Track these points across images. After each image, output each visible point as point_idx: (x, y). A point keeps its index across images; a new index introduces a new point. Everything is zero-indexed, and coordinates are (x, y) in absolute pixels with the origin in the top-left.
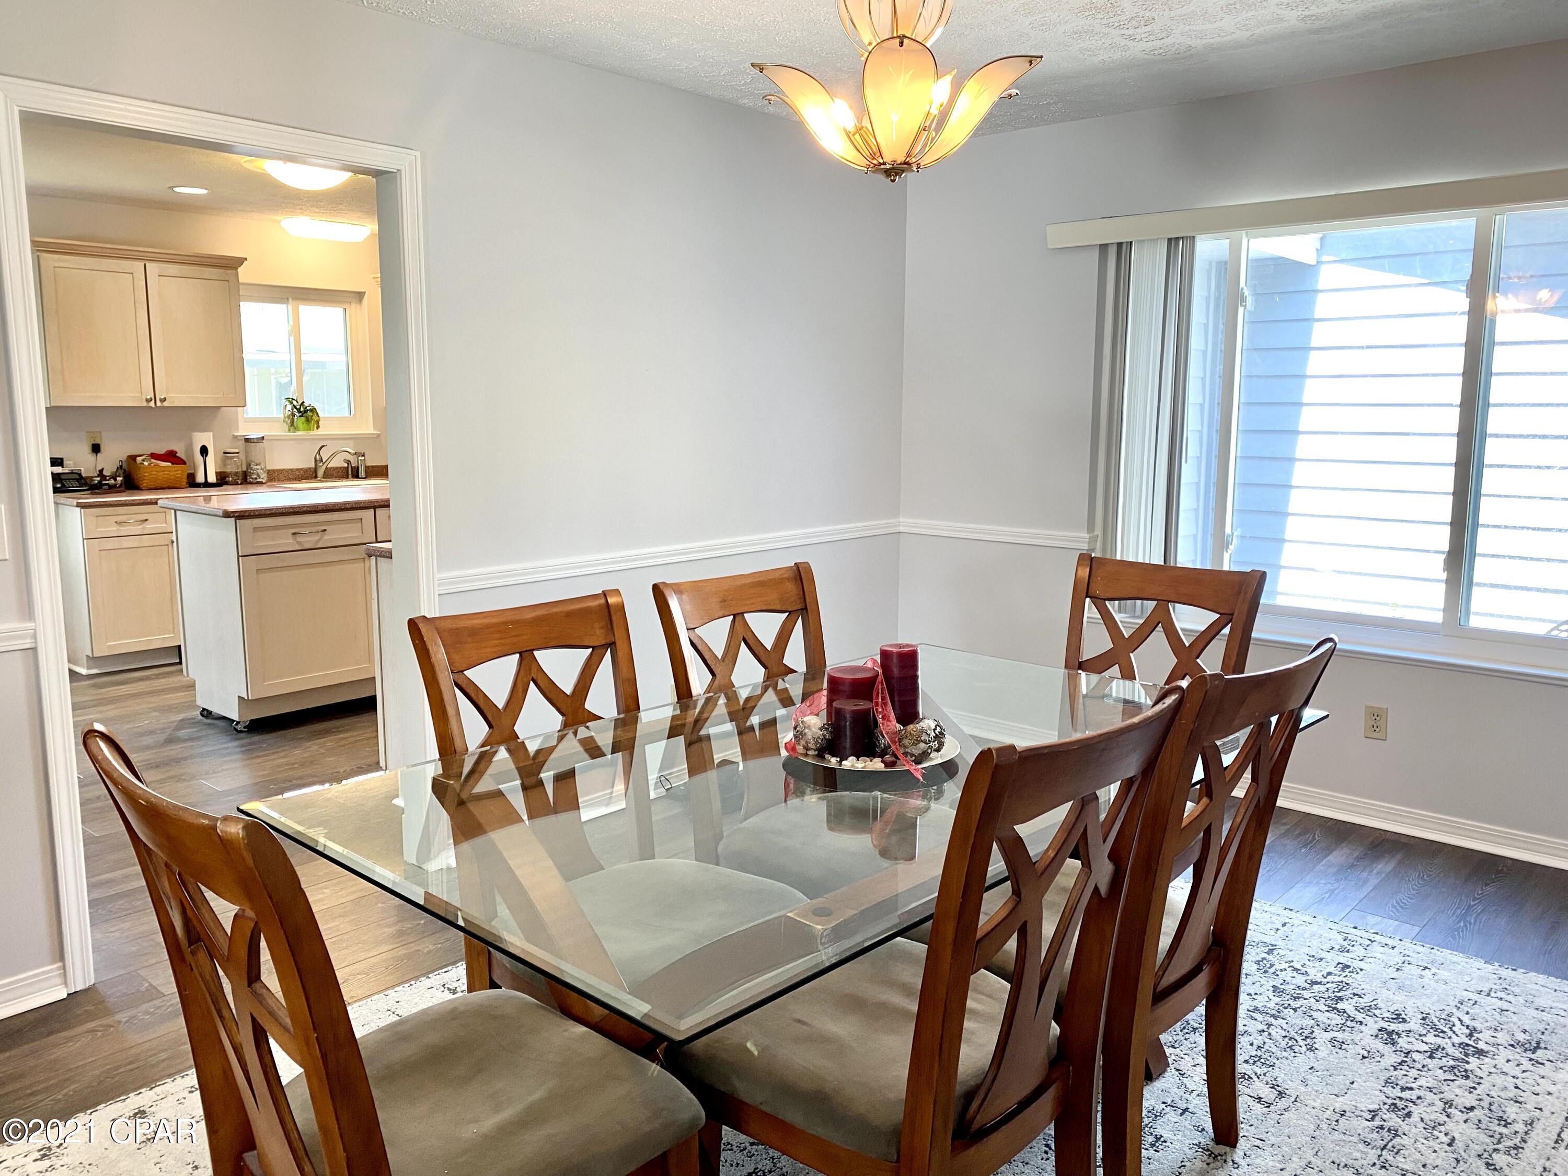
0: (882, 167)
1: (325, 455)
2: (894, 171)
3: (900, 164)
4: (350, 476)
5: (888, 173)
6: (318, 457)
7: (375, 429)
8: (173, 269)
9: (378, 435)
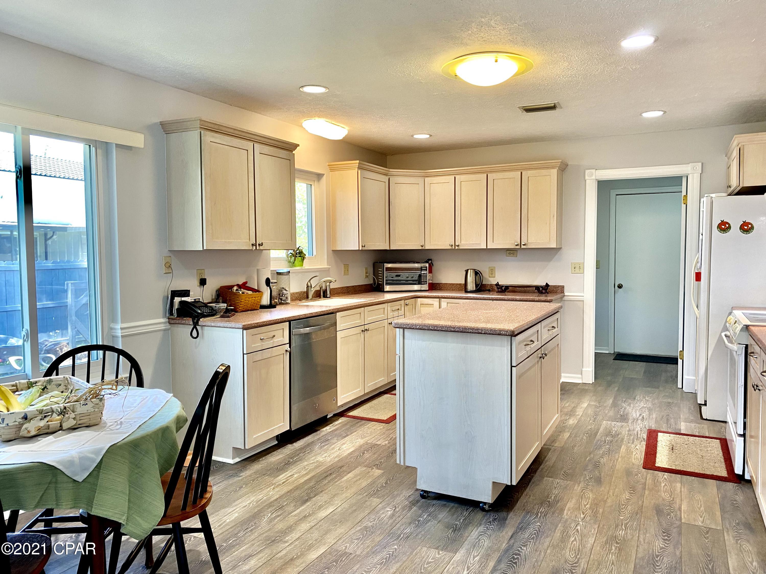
1: (314, 283)
4: (322, 296)
6: (309, 284)
7: (327, 265)
8: (267, 149)
9: (329, 268)
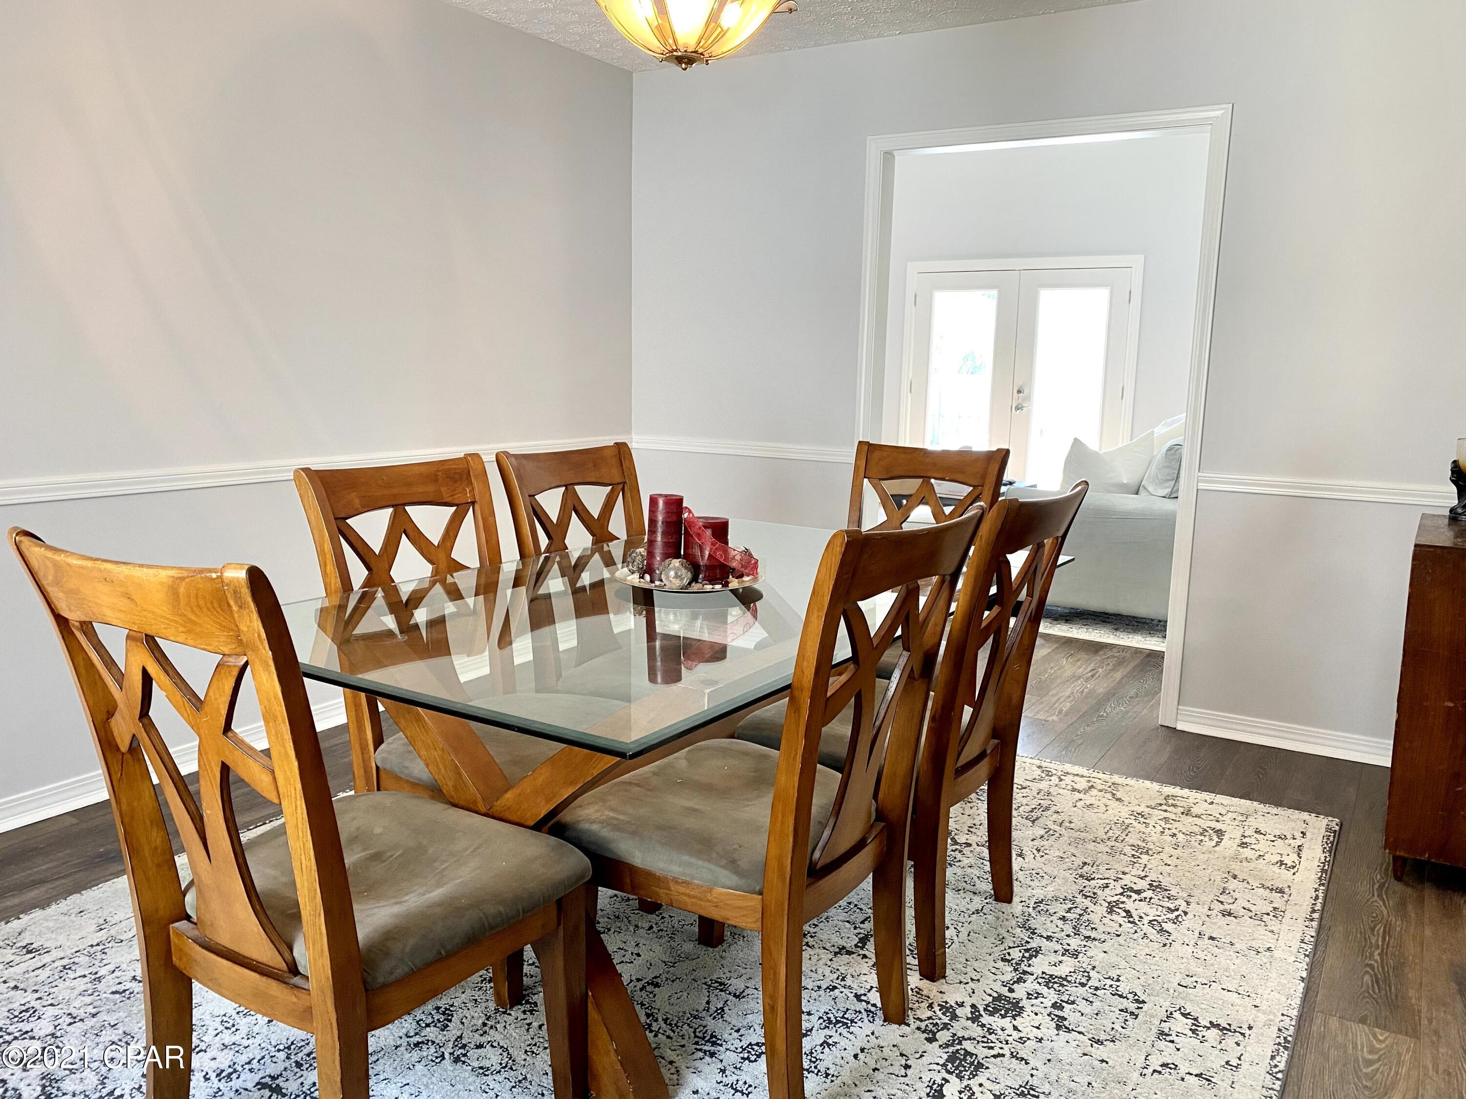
0: (675, 53)
2: (686, 59)
3: (692, 52)
5: (679, 60)
